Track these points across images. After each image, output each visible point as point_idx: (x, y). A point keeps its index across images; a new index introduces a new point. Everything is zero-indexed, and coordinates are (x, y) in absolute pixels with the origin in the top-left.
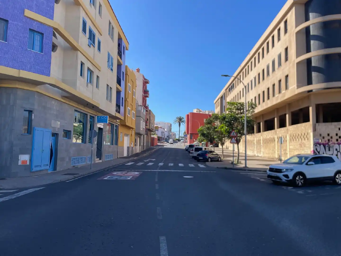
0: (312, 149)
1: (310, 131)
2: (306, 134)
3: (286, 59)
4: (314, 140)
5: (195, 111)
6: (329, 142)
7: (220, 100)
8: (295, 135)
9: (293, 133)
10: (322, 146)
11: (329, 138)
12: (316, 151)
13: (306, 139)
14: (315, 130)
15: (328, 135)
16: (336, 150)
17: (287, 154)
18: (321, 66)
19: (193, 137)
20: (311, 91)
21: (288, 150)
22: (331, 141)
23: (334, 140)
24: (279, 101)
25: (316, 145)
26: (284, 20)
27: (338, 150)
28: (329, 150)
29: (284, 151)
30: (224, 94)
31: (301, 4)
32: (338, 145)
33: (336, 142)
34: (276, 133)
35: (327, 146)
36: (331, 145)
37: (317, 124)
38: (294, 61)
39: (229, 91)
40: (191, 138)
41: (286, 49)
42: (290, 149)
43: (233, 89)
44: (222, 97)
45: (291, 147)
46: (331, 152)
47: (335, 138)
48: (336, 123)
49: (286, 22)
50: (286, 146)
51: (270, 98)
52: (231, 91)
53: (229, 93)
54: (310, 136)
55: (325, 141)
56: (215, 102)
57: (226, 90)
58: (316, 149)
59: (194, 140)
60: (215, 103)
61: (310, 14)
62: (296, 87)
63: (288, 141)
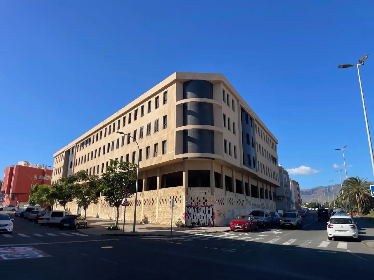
0: (184, 211)
1: (183, 194)
2: (178, 197)
3: (164, 127)
4: (186, 202)
5: (22, 164)
6: (198, 205)
7: (64, 154)
8: (166, 198)
9: (164, 195)
10: (192, 208)
11: (198, 201)
12: (187, 213)
13: (178, 202)
14: (187, 193)
15: (198, 198)
16: (203, 212)
17: (155, 216)
18: (195, 138)
19: (16, 198)
20: (187, 158)
21: (157, 213)
22: (200, 204)
23: (201, 203)
24: (154, 164)
25: (188, 208)
26: (165, 91)
27: (205, 212)
28: (198, 213)
29: (152, 214)
30: (73, 148)
31: (180, 82)
32: (204, 208)
33: (203, 205)
34: (143, 195)
35: (196, 209)
36: (200, 207)
37: (189, 188)
38: (174, 129)
39: (82, 145)
40: (13, 199)
41: (165, 117)
42: (159, 211)
43: (88, 145)
44: (69, 151)
45: (160, 209)
46: (199, 214)
47: (202, 201)
48: (203, 188)
49: (166, 93)
50: (155, 208)
51: (142, 159)
52: (85, 146)
53: (82, 147)
54: (183, 200)
55: (195, 204)
56: (55, 155)
57: (76, 144)
58: (188, 211)
59: (18, 201)
60: (55, 157)
61: (188, 92)
62: (175, 153)
63: (157, 204)
